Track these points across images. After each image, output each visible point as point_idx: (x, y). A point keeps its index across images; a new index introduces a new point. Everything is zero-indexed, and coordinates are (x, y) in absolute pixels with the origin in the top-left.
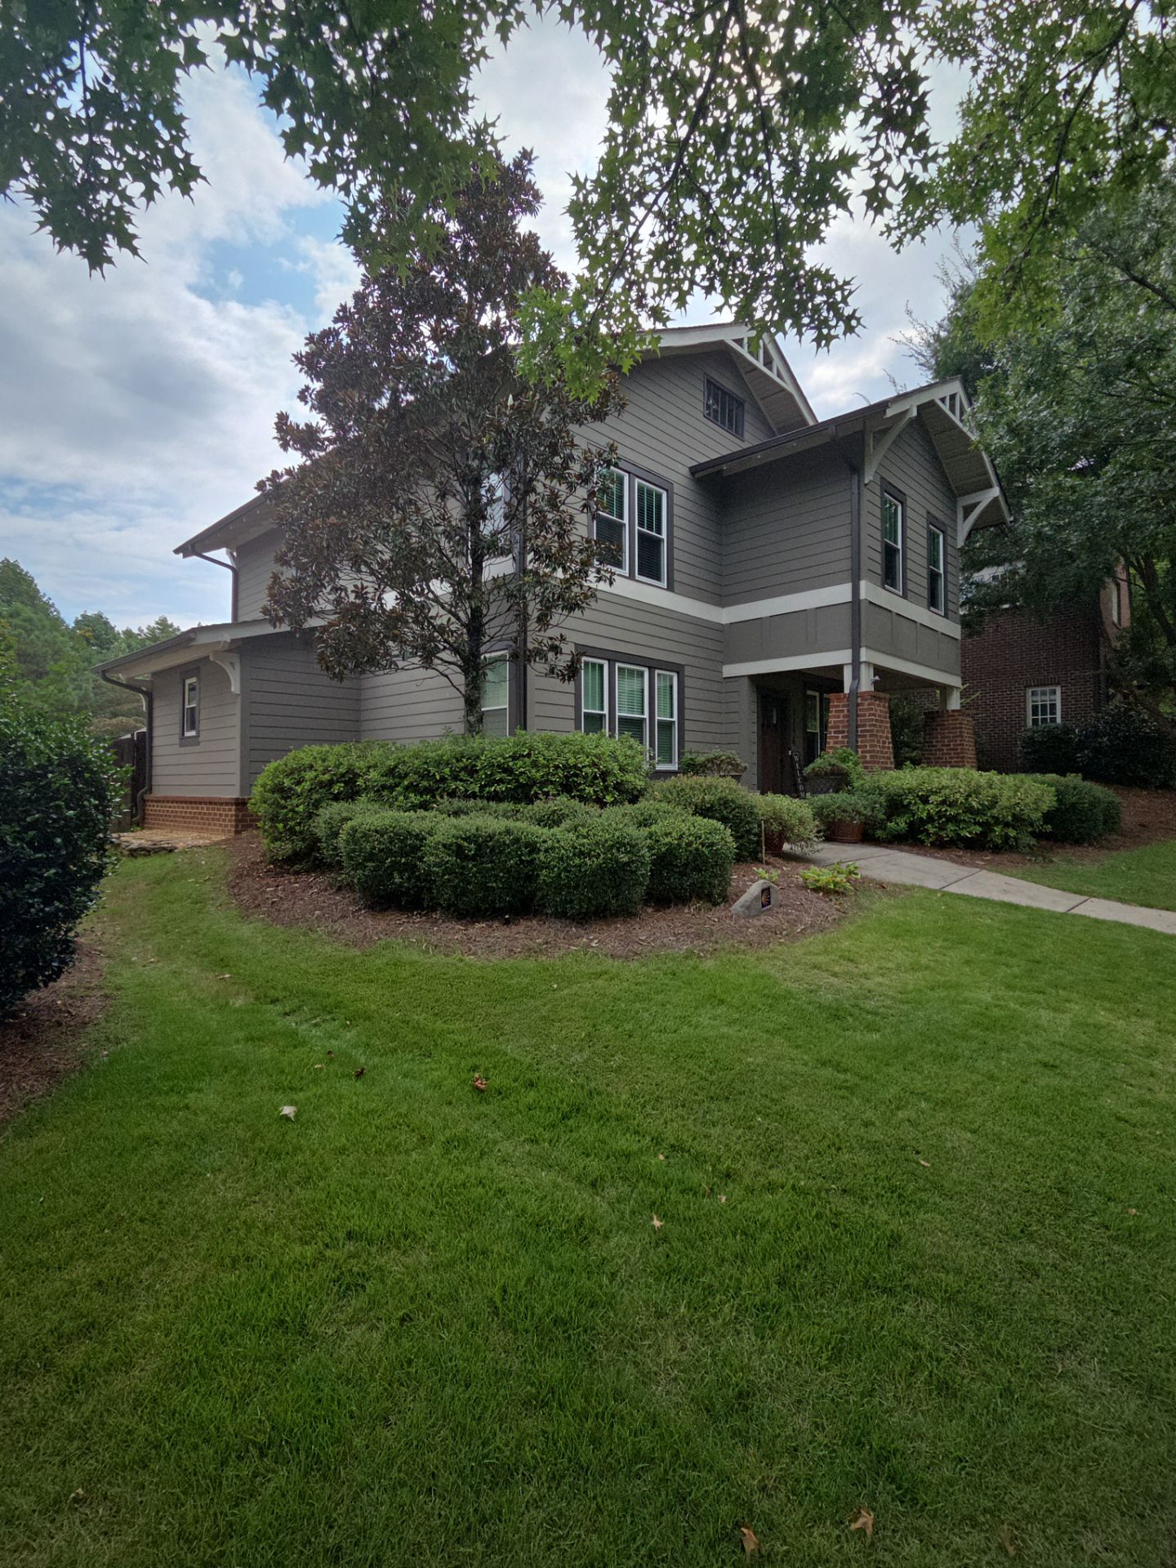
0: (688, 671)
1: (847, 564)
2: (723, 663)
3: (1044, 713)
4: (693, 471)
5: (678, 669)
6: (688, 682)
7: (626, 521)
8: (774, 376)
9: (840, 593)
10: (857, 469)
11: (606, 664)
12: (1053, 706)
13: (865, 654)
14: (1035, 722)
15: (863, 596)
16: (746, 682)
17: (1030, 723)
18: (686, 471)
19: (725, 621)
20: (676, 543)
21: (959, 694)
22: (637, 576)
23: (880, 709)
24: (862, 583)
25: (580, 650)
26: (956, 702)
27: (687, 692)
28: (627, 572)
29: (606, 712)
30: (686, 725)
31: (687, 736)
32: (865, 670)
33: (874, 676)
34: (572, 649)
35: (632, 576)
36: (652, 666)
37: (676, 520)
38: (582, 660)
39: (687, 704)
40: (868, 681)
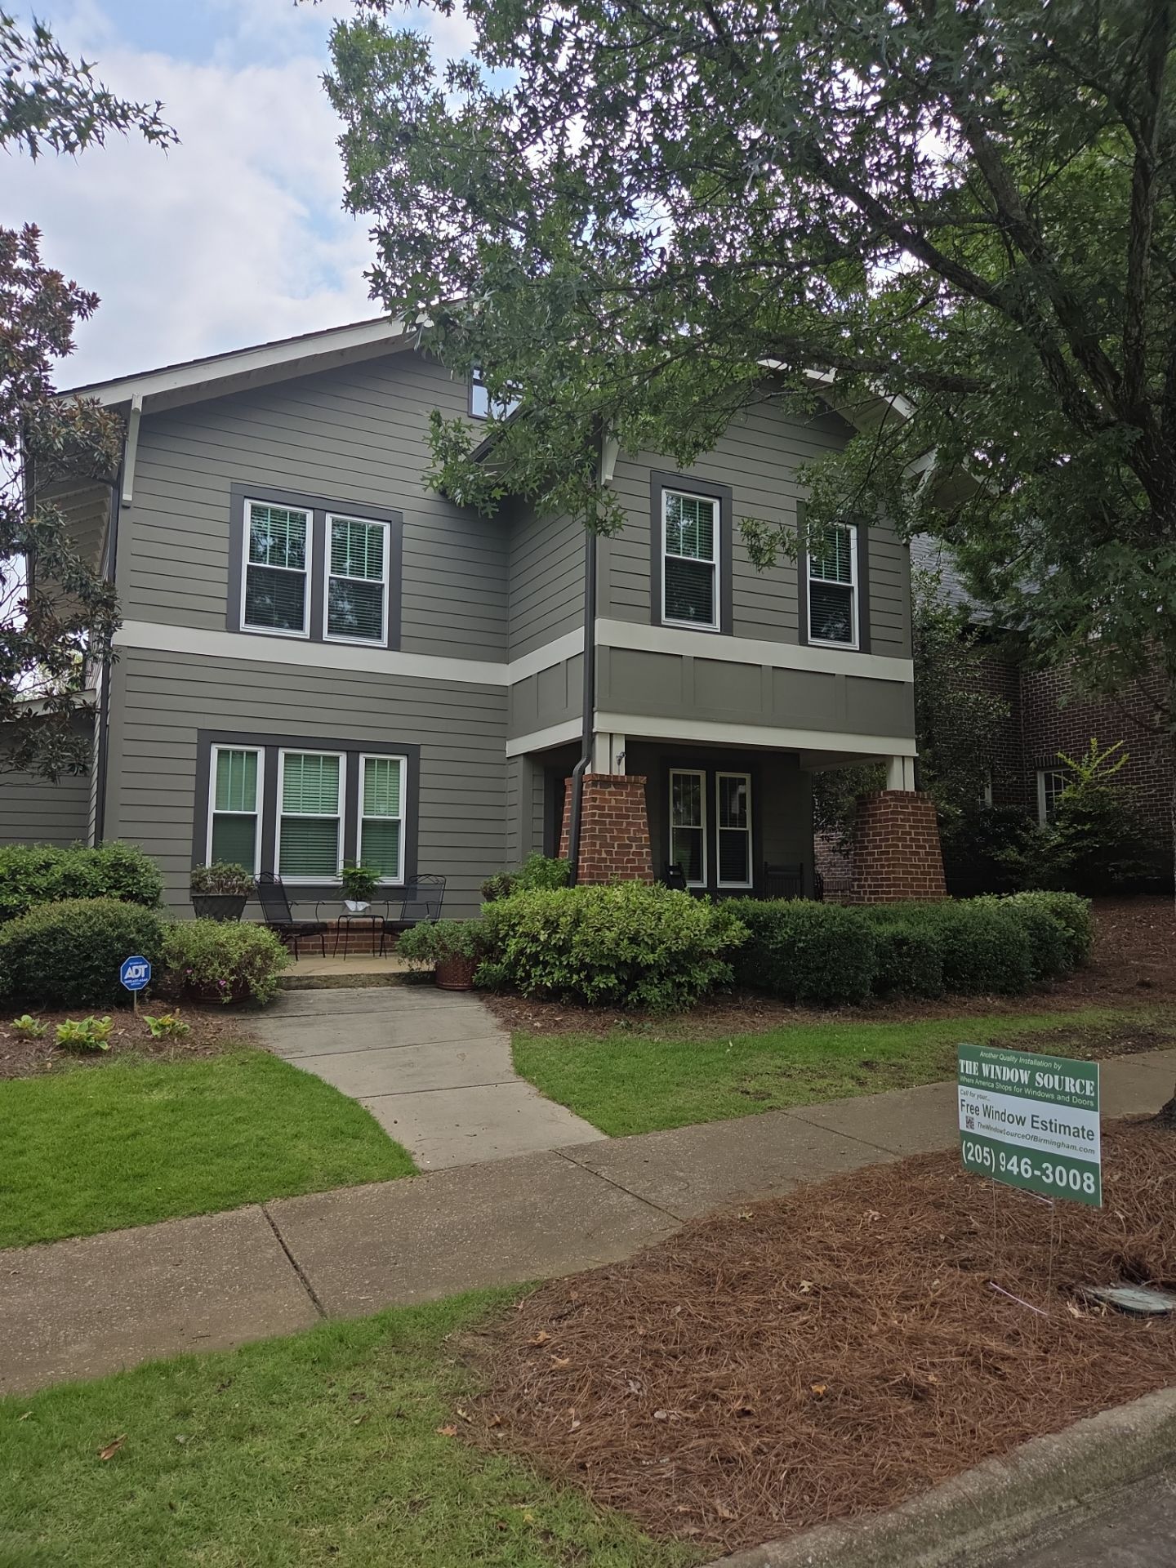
0: (425, 752)
1: (581, 602)
2: (506, 738)
5: (412, 752)
6: (424, 767)
7: (308, 569)
11: (261, 752)
13: (601, 722)
15: (597, 643)
16: (521, 762)
19: (508, 682)
20: (406, 587)
21: (910, 766)
22: (326, 636)
23: (612, 799)
24: (597, 621)
25: (208, 737)
26: (901, 779)
27: (424, 781)
28: (306, 632)
29: (259, 811)
30: (423, 824)
31: (422, 839)
32: (601, 746)
33: (620, 747)
34: (193, 736)
35: (316, 637)
36: (353, 749)
37: (406, 559)
38: (214, 750)
39: (423, 795)
40: (607, 760)
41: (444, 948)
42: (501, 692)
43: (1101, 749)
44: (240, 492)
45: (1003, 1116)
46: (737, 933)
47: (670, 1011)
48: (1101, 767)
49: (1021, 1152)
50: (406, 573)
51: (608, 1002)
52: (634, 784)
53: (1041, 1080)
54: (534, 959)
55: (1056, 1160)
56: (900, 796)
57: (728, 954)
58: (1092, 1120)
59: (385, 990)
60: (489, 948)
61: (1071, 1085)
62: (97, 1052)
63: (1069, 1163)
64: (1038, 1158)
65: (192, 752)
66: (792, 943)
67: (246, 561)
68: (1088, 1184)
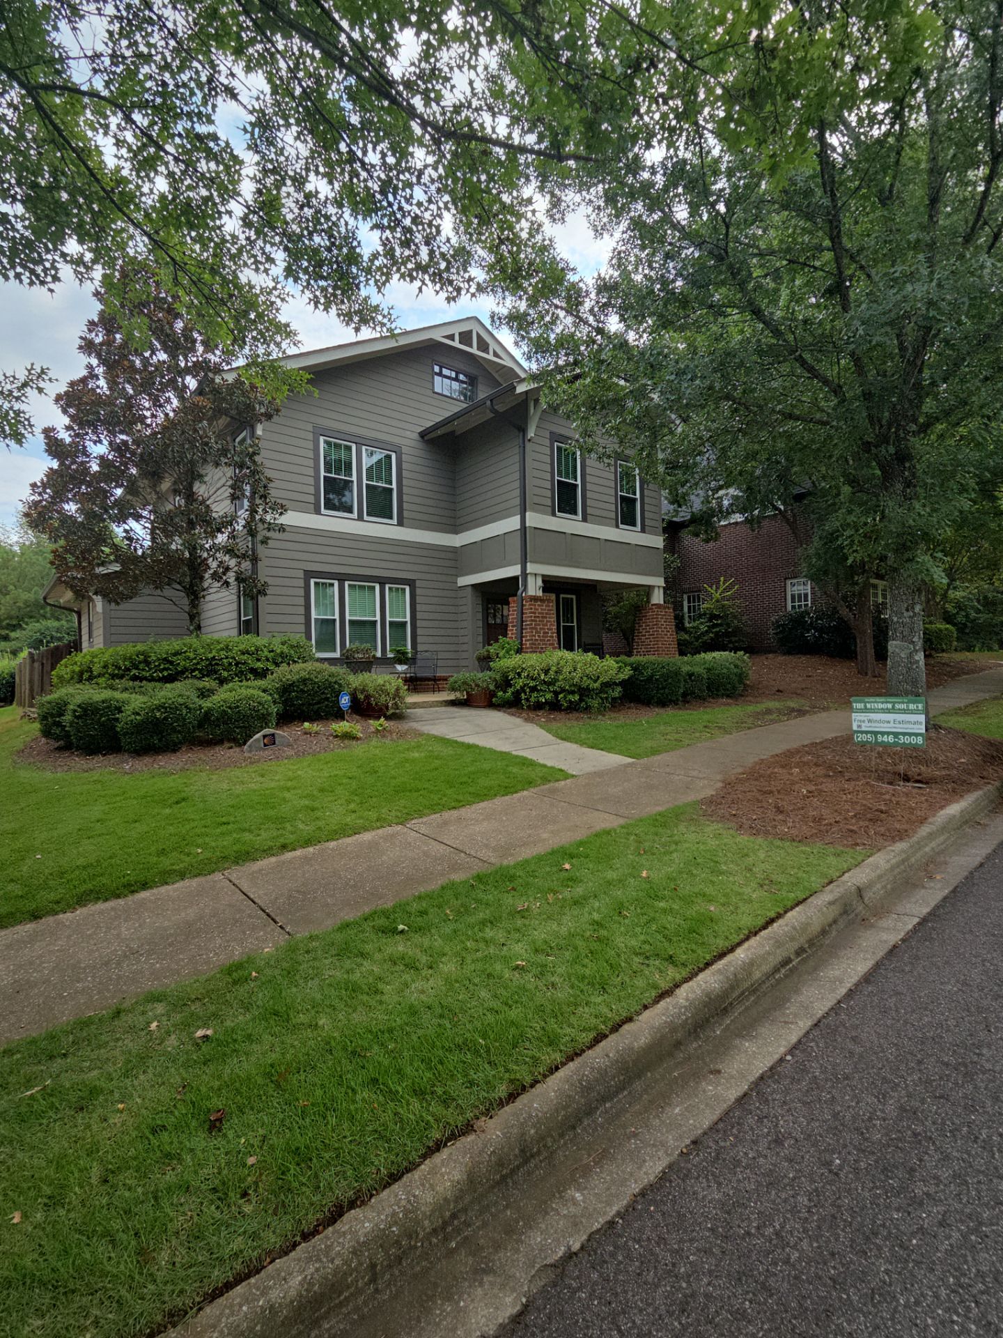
0: (418, 584)
1: (518, 501)
2: (457, 576)
3: (800, 601)
4: (422, 435)
5: (411, 583)
6: (418, 591)
7: (354, 478)
8: (491, 357)
9: (513, 523)
10: (523, 430)
11: (336, 583)
12: (806, 595)
13: (530, 568)
14: (793, 607)
15: (528, 525)
16: (470, 589)
17: (789, 608)
18: (416, 436)
19: (458, 545)
20: (405, 490)
21: (662, 591)
22: (366, 517)
23: (541, 608)
24: (528, 514)
25: (309, 575)
26: (658, 598)
27: (418, 599)
28: (355, 515)
29: (337, 617)
30: (419, 623)
31: (419, 631)
32: (530, 580)
33: (540, 582)
34: (301, 574)
35: (360, 518)
36: (382, 582)
37: (405, 473)
38: (312, 581)
39: (418, 607)
40: (534, 588)
41: (477, 685)
42: (454, 550)
43: (725, 581)
44: (318, 432)
45: (880, 721)
46: (627, 673)
47: (601, 711)
48: (725, 590)
49: (888, 733)
50: (405, 482)
51: (572, 708)
52: (549, 600)
53: (897, 706)
54: (533, 689)
55: (904, 734)
56: (658, 606)
57: (623, 683)
58: (922, 718)
59: (443, 709)
60: (506, 683)
61: (912, 706)
62: (355, 738)
63: (910, 734)
64: (896, 735)
65: (301, 583)
66: (652, 676)
67: (323, 473)
68: (920, 740)
